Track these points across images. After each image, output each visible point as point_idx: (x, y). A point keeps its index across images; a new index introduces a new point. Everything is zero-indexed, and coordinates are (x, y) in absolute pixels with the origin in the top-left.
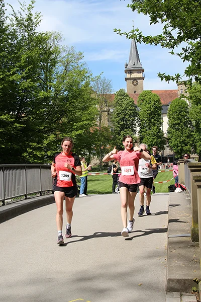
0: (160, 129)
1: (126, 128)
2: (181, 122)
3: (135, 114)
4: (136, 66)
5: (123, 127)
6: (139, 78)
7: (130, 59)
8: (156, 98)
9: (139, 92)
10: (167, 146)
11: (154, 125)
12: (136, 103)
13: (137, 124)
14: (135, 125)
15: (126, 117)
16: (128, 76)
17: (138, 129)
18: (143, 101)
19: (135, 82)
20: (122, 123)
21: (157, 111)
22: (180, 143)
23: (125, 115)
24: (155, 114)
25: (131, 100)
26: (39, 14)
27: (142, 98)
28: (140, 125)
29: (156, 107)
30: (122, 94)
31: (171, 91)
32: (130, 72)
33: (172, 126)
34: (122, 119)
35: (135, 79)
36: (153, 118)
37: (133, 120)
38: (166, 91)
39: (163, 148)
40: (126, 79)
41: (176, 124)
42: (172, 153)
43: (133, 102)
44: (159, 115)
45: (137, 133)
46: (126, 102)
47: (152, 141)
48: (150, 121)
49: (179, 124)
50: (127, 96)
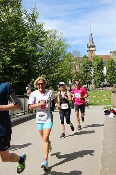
0: (102, 72)
1: (87, 72)
2: (112, 69)
3: (91, 66)
4: (92, 45)
5: (86, 72)
6: (93, 50)
7: (89, 42)
8: (101, 59)
9: (93, 56)
10: (106, 80)
11: (100, 70)
12: (92, 61)
13: (92, 70)
14: (91, 71)
15: (87, 67)
16: (88, 49)
17: (93, 72)
18: (95, 60)
19: (92, 52)
20: (86, 70)
21: (101, 64)
22: (112, 78)
23: (87, 66)
24: (100, 66)
25: (89, 59)
26: (38, 13)
27: (94, 58)
28: (93, 71)
29: (101, 63)
30: (85, 57)
31: (108, 55)
32: (89, 47)
33: (108, 71)
34: (86, 68)
35: (92, 51)
36: (99, 67)
37: (90, 68)
38: (105, 56)
39: (104, 81)
40: (88, 51)
41: (110, 70)
42: (108, 83)
43: (90, 60)
44: (102, 66)
45: (92, 74)
46: (87, 60)
47: (99, 78)
48: (98, 69)
49: (111, 70)
50: (88, 57)
